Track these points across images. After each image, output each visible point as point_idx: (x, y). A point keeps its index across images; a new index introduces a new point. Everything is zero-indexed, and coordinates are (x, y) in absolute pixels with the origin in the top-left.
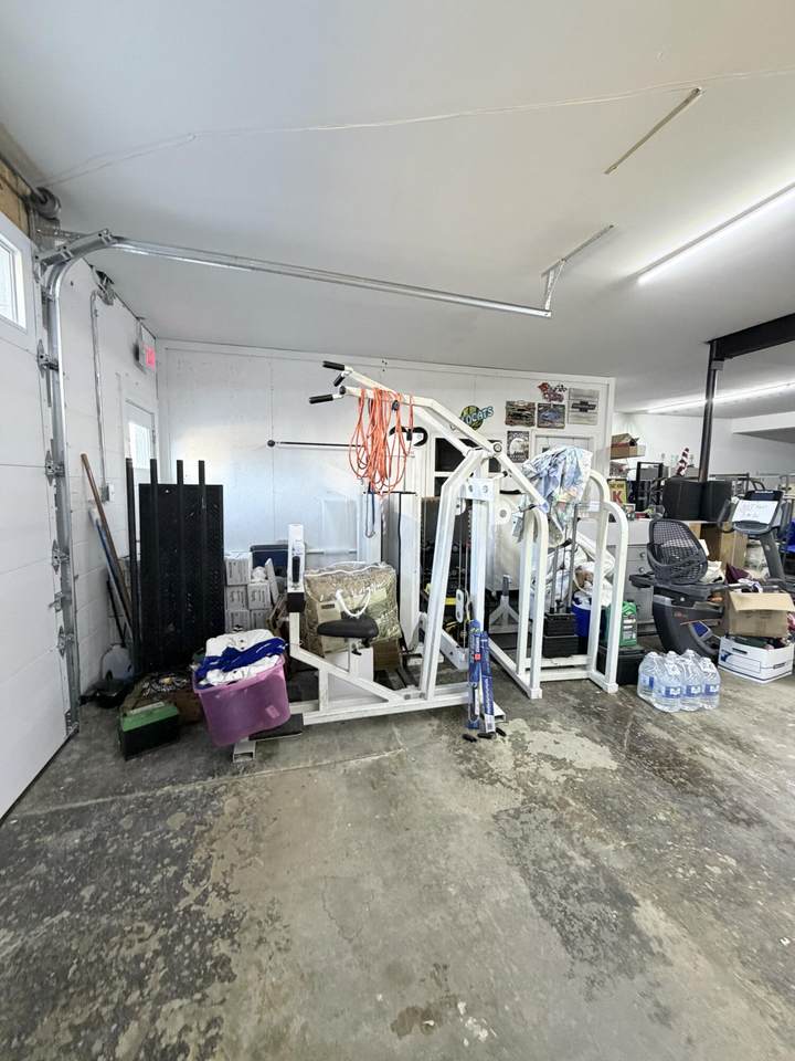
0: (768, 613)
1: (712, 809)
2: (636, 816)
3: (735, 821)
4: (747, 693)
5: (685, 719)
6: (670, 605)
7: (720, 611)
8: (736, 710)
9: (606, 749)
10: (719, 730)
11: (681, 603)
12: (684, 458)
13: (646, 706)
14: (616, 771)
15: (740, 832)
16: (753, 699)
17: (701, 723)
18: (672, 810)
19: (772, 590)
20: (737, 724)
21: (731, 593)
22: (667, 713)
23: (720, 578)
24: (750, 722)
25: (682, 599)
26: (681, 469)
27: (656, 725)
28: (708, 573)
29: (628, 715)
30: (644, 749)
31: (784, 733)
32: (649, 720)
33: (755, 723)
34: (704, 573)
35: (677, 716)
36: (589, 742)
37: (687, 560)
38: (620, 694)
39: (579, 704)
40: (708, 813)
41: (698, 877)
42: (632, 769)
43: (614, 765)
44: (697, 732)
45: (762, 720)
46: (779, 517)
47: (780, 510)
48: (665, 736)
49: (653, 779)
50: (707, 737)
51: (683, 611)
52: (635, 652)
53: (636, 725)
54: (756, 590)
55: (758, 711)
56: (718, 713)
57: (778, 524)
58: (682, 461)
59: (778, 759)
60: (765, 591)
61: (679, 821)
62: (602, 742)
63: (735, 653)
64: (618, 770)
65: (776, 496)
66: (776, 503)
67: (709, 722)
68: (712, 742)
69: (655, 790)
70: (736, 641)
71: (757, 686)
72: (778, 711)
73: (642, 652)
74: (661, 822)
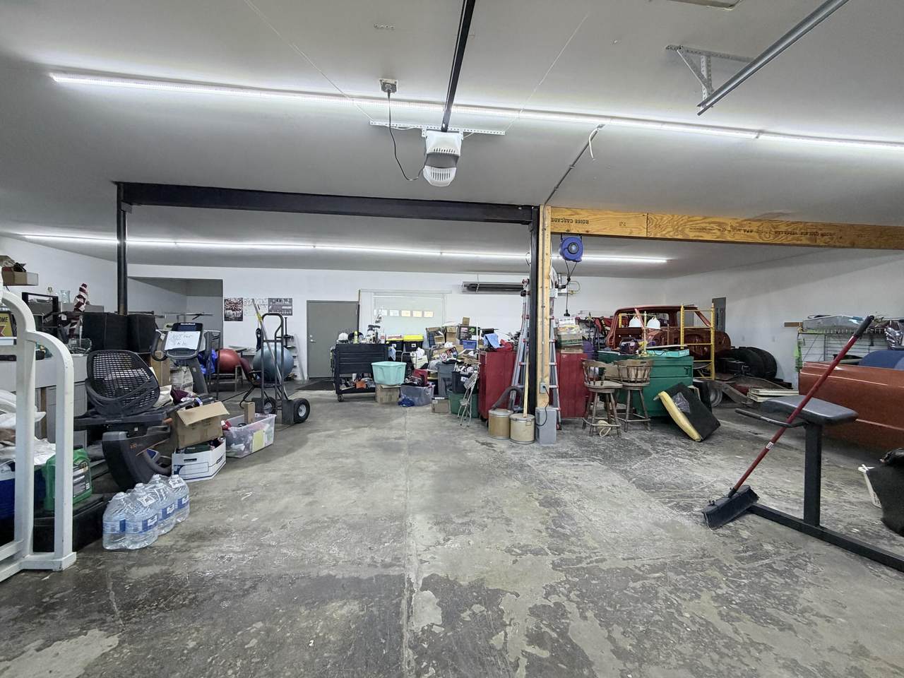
0: (208, 421)
1: (226, 599)
2: (166, 669)
3: (246, 593)
4: (204, 491)
5: (166, 542)
6: (124, 438)
7: (169, 431)
8: (203, 509)
9: (95, 632)
10: (199, 533)
11: (136, 434)
12: (82, 294)
13: (121, 555)
14: (119, 645)
15: (254, 597)
16: (210, 494)
17: (183, 536)
18: (197, 630)
19: (209, 402)
20: (209, 520)
21: (178, 412)
22: (146, 548)
23: (171, 400)
24: (217, 512)
25: (136, 429)
26: (79, 304)
27: (141, 565)
28: (161, 397)
29: (102, 577)
30: (140, 597)
31: (243, 507)
32: (130, 567)
33: (221, 510)
34: (157, 398)
35: (158, 543)
36: (65, 643)
37: (139, 389)
38: (80, 563)
39: (21, 610)
40: (226, 604)
41: (245, 662)
42: (136, 627)
43: (114, 640)
44: (182, 546)
45: (224, 506)
46: (204, 344)
47: (203, 338)
48: (155, 569)
49: (166, 617)
50: (192, 545)
51: (138, 441)
52: (95, 503)
53: (119, 579)
54: (197, 405)
55: (219, 500)
56: (191, 520)
57: (204, 349)
58: (80, 296)
59: (248, 527)
60: (205, 403)
61: (208, 633)
62: (84, 630)
63: (186, 464)
64: (121, 643)
65: (199, 327)
66: (199, 332)
67: (188, 532)
68: (199, 547)
69: (172, 626)
70: (186, 452)
71: (207, 483)
72: (230, 493)
73: (101, 500)
74: (194, 649)
